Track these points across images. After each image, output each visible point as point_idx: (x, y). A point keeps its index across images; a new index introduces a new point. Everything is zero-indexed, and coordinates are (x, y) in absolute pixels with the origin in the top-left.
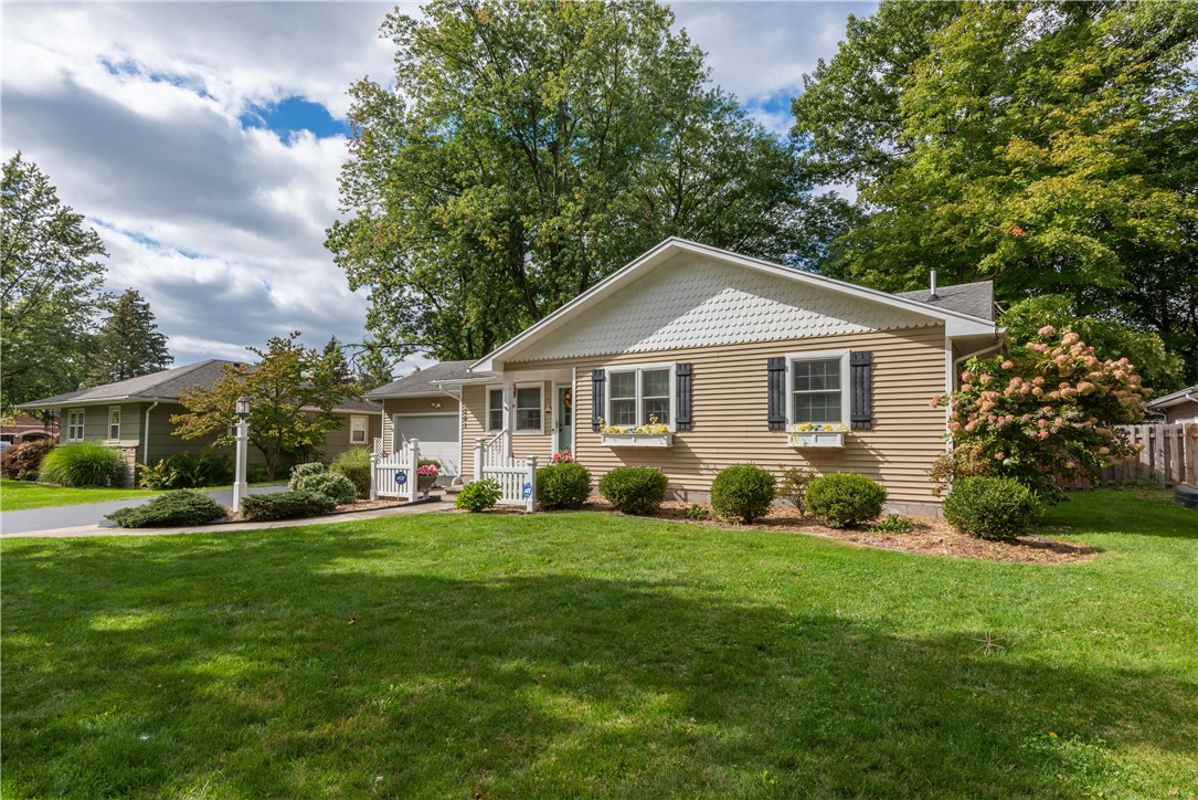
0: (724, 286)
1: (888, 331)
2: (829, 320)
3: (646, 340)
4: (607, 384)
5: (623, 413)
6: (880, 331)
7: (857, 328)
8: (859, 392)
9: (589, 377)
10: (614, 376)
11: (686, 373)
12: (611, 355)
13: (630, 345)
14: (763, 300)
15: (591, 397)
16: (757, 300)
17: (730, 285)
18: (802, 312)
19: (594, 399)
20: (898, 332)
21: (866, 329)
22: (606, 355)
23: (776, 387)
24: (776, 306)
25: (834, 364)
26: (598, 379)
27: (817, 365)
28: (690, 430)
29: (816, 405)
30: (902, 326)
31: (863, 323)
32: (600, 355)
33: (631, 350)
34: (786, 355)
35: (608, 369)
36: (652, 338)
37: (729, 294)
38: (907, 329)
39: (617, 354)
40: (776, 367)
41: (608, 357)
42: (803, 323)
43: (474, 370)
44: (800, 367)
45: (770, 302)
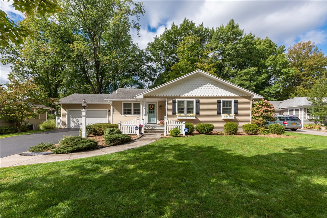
0: (208, 83)
1: (241, 96)
2: (230, 93)
3: (188, 93)
4: (177, 104)
5: (181, 111)
6: (240, 96)
7: (235, 95)
8: (235, 108)
9: (171, 101)
10: (179, 102)
11: (198, 102)
12: (178, 96)
13: (183, 94)
14: (216, 87)
15: (172, 106)
16: (215, 87)
17: (209, 83)
18: (224, 91)
19: (173, 107)
20: (243, 97)
21: (237, 95)
22: (176, 96)
23: (219, 106)
24: (219, 89)
25: (230, 102)
26: (174, 102)
27: (227, 102)
28: (199, 115)
29: (227, 110)
30: (243, 96)
31: (236, 94)
32: (175, 96)
33: (183, 95)
34: (221, 99)
35: (177, 100)
36: (189, 93)
37: (208, 85)
38: (244, 96)
39: (180, 96)
40: (219, 102)
41: (177, 97)
42: (225, 93)
43: (136, 97)
44: (224, 102)
45: (218, 88)
